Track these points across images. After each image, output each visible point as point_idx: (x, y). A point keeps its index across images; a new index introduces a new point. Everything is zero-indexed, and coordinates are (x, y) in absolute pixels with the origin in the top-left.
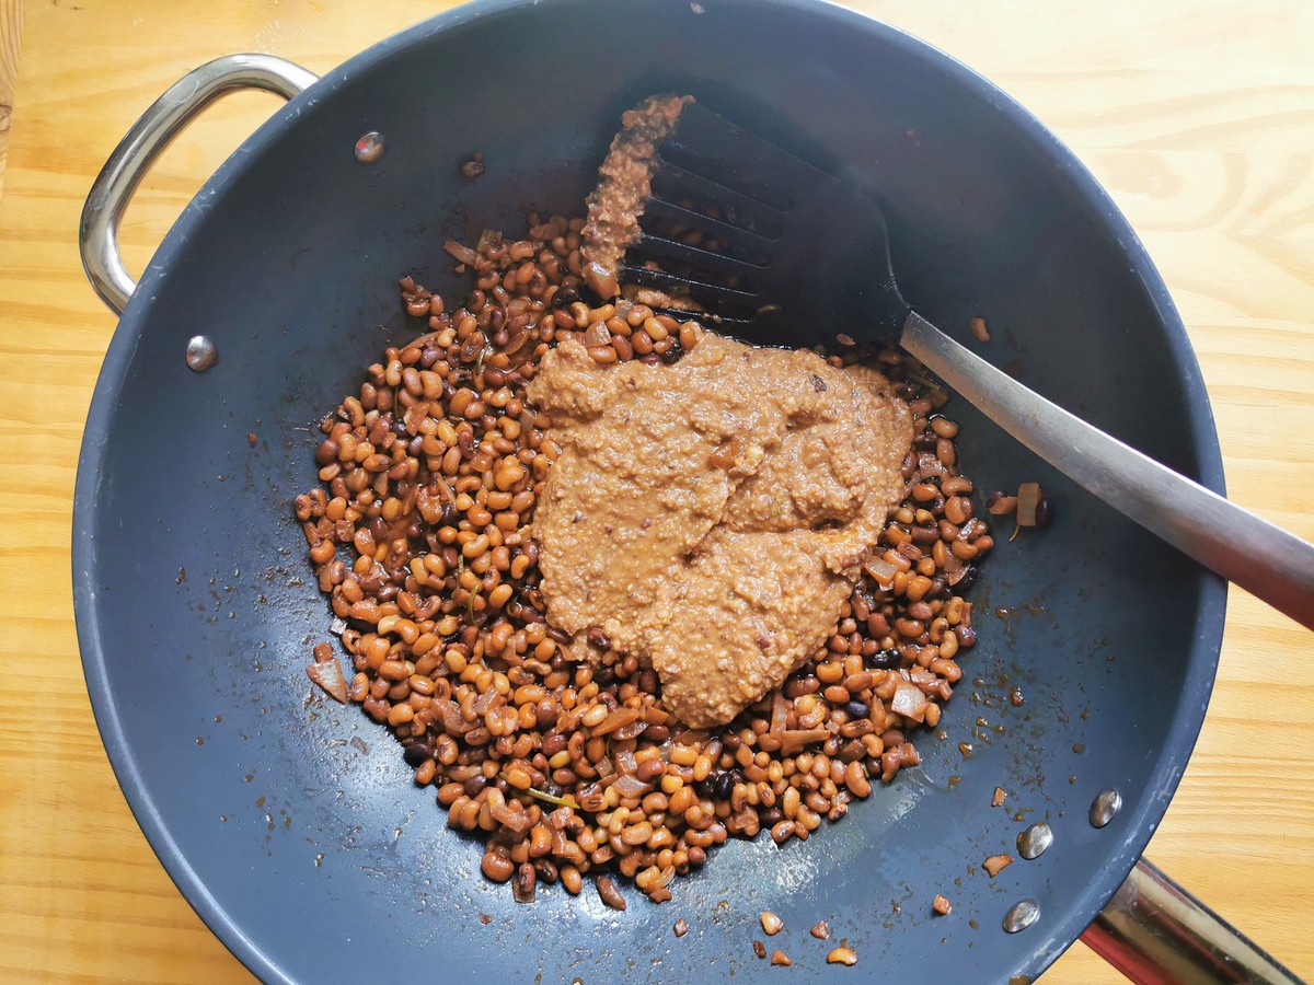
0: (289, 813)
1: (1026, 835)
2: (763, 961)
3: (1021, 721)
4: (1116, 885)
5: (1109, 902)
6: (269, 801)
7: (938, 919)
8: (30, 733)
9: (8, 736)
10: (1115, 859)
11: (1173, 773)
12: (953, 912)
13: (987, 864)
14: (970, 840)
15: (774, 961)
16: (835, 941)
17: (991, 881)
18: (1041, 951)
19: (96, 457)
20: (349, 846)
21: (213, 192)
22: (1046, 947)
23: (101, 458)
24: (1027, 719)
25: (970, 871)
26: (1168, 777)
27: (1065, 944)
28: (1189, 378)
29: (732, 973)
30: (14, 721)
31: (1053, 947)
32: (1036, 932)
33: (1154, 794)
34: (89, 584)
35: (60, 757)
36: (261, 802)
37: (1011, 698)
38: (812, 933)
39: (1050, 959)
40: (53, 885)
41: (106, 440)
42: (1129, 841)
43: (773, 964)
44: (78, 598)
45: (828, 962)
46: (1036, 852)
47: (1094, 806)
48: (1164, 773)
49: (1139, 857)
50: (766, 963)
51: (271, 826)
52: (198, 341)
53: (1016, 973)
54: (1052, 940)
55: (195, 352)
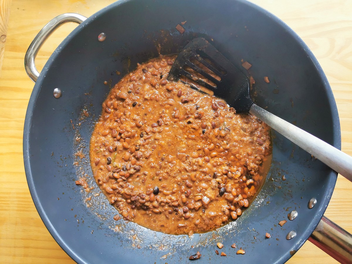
0: (83, 219)
1: (290, 214)
2: (218, 255)
3: (286, 184)
4: (317, 223)
5: (315, 228)
6: (78, 216)
7: (267, 240)
8: (9, 204)
9: (2, 205)
10: (317, 216)
11: (330, 191)
12: (271, 237)
13: (279, 223)
14: (274, 218)
15: (222, 255)
16: (238, 248)
17: (281, 228)
18: (298, 243)
19: (29, 119)
20: (100, 228)
21: (61, 48)
22: (299, 242)
23: (31, 119)
24: (287, 183)
25: (275, 226)
26: (329, 191)
27: (305, 240)
28: (326, 84)
29: (210, 259)
30: (4, 201)
31: (302, 241)
32: (296, 238)
33: (326, 197)
34: (28, 154)
35: (18, 210)
36: (76, 216)
37: (282, 178)
38: (232, 247)
39: (301, 245)
40: (15, 247)
41: (32, 115)
42: (320, 210)
43: (221, 256)
44: (25, 158)
45: (237, 254)
46: (293, 218)
47: (309, 203)
48: (328, 191)
49: (323, 216)
50: (219, 256)
51: (79, 223)
52: (56, 90)
53: (291, 249)
54: (301, 240)
55: (56, 93)
